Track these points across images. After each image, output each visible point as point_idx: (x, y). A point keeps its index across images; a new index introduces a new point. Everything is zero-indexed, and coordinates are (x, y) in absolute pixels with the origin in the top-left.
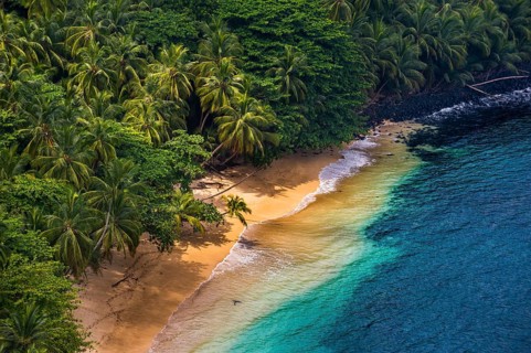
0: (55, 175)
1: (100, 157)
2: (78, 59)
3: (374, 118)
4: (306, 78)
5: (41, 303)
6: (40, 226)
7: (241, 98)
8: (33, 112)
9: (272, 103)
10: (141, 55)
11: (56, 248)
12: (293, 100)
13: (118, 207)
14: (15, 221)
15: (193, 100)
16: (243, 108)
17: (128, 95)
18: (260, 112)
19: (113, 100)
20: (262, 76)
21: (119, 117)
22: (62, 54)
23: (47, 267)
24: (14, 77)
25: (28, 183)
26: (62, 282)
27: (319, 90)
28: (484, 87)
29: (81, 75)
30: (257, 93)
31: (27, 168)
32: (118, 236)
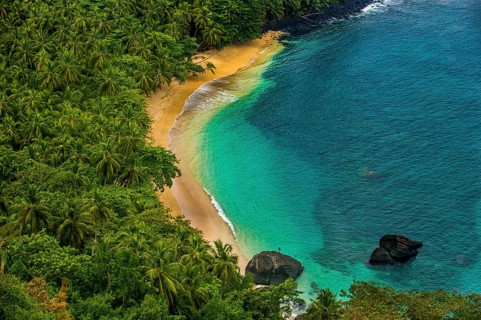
0: (137, 55)
1: (155, 47)
2: (146, 9)
3: (265, 29)
4: (237, 14)
5: (134, 105)
6: (132, 75)
7: (211, 22)
8: (129, 30)
9: (224, 25)
10: (171, 6)
11: (139, 83)
12: (231, 23)
13: (163, 67)
14: (123, 73)
15: (192, 23)
16: (212, 27)
17: (166, 22)
18: (219, 28)
19: (160, 24)
20: (220, 13)
21: (163, 31)
22: (140, 6)
23: (136, 91)
24: (122, 16)
25: (128, 58)
26: (142, 97)
27: (243, 19)
28: (309, 17)
29: (148, 15)
30: (217, 20)
31: (127, 52)
32: (162, 78)
